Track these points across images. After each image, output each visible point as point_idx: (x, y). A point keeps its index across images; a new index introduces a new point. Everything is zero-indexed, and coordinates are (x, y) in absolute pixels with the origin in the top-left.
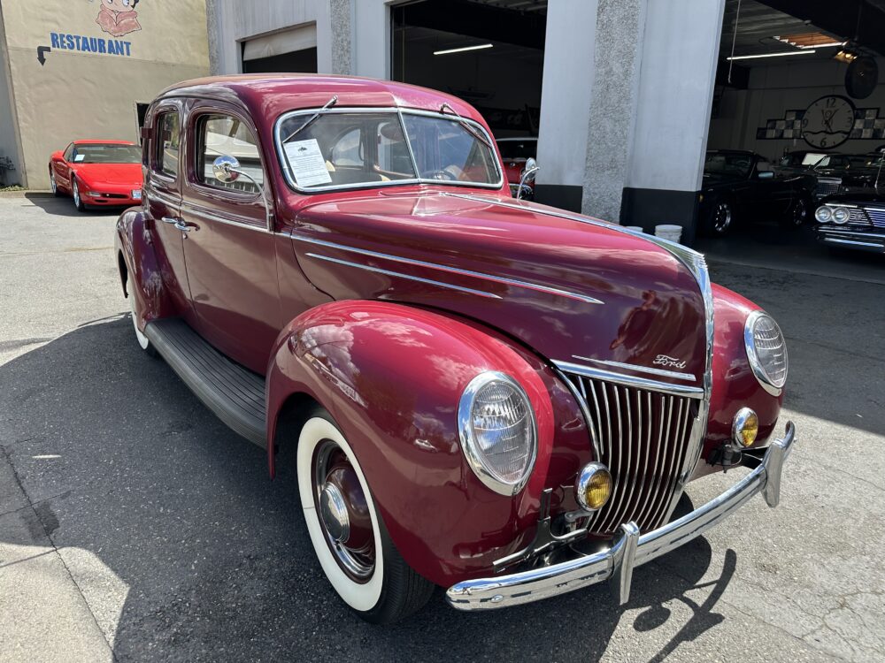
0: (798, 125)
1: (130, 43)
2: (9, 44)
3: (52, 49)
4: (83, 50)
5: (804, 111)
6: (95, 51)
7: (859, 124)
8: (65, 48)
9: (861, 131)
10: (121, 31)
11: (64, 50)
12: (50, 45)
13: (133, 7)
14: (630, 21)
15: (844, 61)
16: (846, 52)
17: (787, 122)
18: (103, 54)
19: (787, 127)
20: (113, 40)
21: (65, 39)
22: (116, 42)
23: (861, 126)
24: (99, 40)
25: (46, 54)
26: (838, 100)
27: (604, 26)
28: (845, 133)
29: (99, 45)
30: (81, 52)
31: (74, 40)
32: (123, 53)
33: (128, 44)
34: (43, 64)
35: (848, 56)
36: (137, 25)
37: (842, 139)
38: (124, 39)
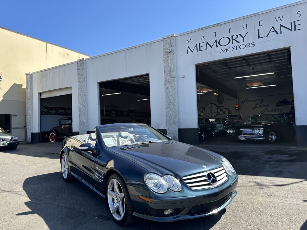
0: (204, 111)
5: (205, 108)
7: (219, 110)
9: (220, 112)
14: (174, 87)
15: (215, 95)
16: (215, 93)
17: (201, 111)
19: (201, 112)
23: (220, 111)
26: (213, 105)
27: (167, 89)
28: (216, 113)
35: (216, 94)
37: (216, 115)
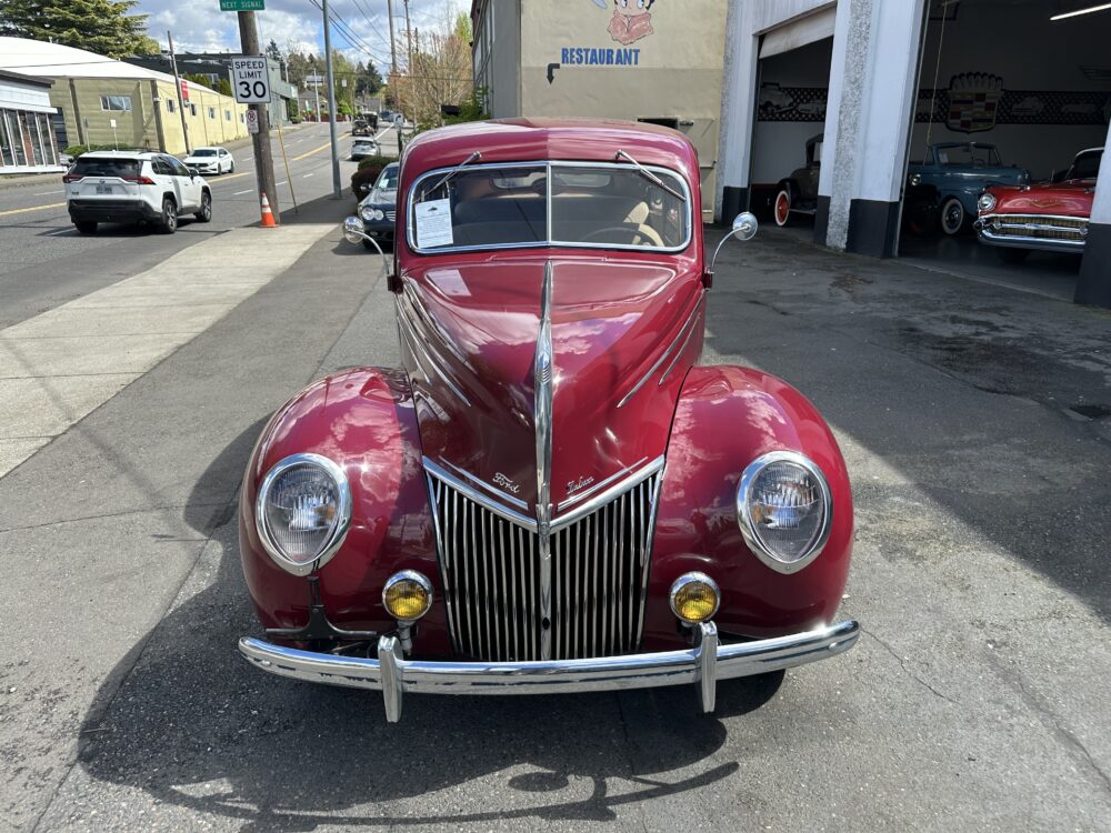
1: (639, 51)
2: (523, 64)
3: (561, 65)
4: (591, 63)
6: (602, 63)
8: (572, 62)
10: (631, 37)
11: (571, 65)
12: (559, 61)
13: (648, 8)
18: (610, 66)
20: (622, 48)
21: (574, 53)
22: (625, 50)
24: (609, 51)
25: (555, 71)
29: (607, 56)
30: (589, 65)
31: (583, 54)
32: (630, 63)
33: (637, 51)
34: (550, 82)
36: (650, 29)
38: (633, 47)
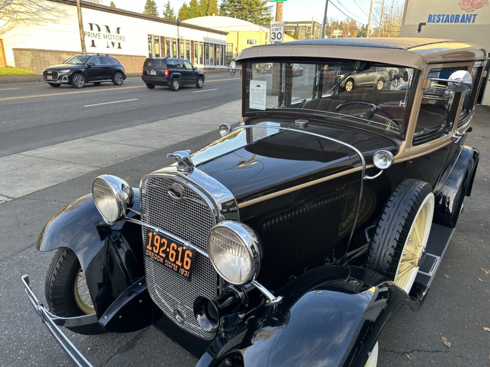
1: (476, 15)
2: (405, 23)
4: (445, 22)
6: (451, 22)
10: (473, 8)
12: (426, 21)
18: (457, 23)
20: (466, 14)
22: (468, 15)
24: (457, 15)
25: (423, 27)
29: (456, 18)
30: (443, 23)
31: (441, 18)
32: (469, 22)
33: (475, 15)
34: (419, 32)
38: (473, 13)
